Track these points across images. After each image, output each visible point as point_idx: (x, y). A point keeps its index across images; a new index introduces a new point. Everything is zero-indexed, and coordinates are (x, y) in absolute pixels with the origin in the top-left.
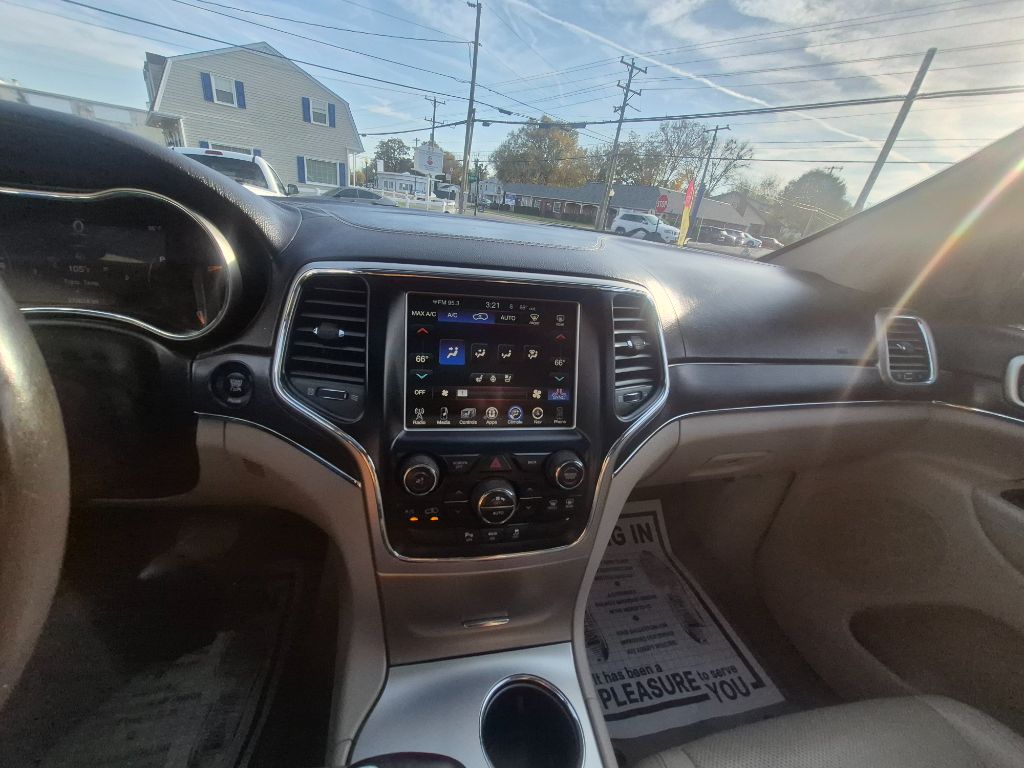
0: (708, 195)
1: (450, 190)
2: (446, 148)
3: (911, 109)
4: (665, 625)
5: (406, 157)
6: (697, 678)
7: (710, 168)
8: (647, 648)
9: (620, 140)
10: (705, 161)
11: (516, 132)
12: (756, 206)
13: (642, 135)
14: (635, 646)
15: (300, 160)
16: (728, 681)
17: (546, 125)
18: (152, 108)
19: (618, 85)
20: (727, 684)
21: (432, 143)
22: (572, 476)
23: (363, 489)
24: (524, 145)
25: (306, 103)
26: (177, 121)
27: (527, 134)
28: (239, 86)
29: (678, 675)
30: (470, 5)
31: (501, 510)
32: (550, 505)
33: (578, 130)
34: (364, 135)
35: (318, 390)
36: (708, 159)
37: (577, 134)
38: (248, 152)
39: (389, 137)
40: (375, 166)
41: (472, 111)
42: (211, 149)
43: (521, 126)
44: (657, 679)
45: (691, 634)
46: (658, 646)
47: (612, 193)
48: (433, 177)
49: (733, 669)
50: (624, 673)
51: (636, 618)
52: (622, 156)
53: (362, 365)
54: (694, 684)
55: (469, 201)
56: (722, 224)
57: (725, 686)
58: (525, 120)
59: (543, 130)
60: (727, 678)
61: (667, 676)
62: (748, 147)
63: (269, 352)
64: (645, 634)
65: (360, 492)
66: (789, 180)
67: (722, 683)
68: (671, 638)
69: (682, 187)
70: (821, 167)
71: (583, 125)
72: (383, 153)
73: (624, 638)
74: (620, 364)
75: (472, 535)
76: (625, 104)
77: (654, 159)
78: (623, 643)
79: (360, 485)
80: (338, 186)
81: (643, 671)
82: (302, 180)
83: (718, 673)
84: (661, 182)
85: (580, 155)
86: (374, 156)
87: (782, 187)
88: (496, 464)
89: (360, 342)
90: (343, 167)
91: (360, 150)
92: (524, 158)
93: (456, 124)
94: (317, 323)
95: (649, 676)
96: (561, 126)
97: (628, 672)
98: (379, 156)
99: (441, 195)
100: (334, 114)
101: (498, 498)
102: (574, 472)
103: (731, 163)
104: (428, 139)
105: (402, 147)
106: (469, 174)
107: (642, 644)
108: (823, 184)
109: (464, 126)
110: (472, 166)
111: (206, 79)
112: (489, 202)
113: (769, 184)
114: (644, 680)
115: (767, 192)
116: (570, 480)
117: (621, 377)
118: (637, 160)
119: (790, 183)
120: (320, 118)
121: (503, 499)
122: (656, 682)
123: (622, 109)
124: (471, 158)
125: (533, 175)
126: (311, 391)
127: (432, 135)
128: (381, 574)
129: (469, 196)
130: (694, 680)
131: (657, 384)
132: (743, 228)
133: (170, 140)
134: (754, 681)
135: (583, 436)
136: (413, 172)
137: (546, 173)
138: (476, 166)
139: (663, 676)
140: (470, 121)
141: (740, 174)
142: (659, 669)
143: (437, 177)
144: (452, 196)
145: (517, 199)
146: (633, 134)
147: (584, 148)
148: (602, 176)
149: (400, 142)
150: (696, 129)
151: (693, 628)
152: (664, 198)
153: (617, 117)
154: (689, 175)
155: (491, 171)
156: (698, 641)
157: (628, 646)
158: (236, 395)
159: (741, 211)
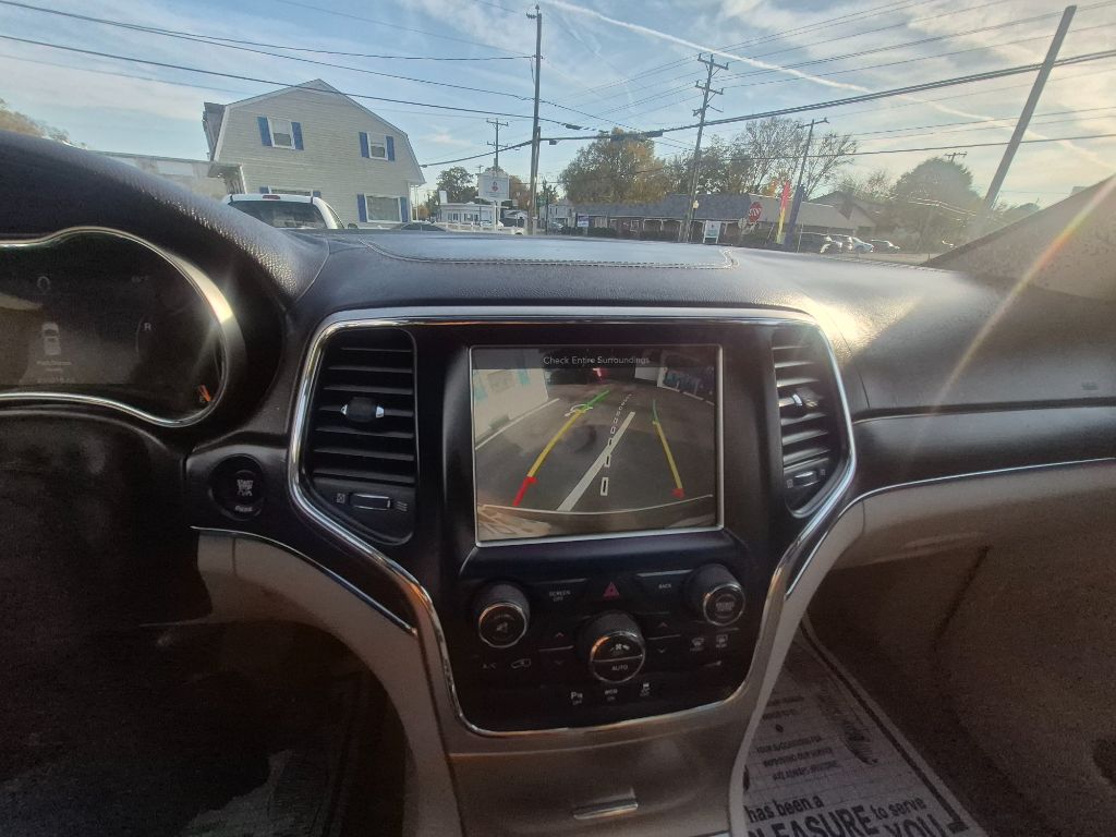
0: (806, 198)
1: (517, 217)
2: (511, 172)
3: (1049, 78)
4: (819, 739)
5: (470, 185)
6: (872, 817)
7: (807, 168)
8: (799, 772)
9: (701, 146)
10: (801, 160)
11: (586, 149)
12: (865, 206)
13: (725, 138)
14: (783, 768)
15: (361, 199)
16: (915, 820)
17: (618, 137)
18: (212, 159)
19: (697, 86)
20: (914, 824)
21: (496, 168)
22: (729, 606)
23: (421, 638)
24: (595, 161)
25: (363, 138)
26: (237, 169)
27: (598, 149)
28: (297, 127)
29: (845, 811)
30: (529, 16)
31: (623, 663)
32: (693, 646)
33: (653, 139)
34: (425, 166)
35: (350, 495)
36: (805, 159)
37: (653, 143)
38: (307, 194)
39: (452, 166)
40: (437, 197)
41: (537, 130)
42: (270, 194)
43: (590, 142)
44: (819, 819)
45: (856, 753)
46: (814, 768)
47: (696, 205)
48: (499, 204)
49: (919, 804)
50: (774, 810)
51: (779, 729)
52: (705, 164)
53: (411, 458)
54: (869, 826)
55: (539, 227)
56: (824, 229)
57: (912, 829)
58: (596, 133)
59: (614, 143)
60: (913, 816)
61: (831, 814)
62: (851, 139)
63: (283, 441)
64: (794, 751)
65: (416, 642)
66: (902, 174)
67: (907, 824)
68: (827, 758)
69: (776, 192)
70: (940, 154)
71: (659, 134)
72: (446, 183)
73: (767, 756)
74: (787, 431)
75: (581, 696)
76: (705, 105)
77: (742, 163)
78: (766, 764)
79: (415, 631)
80: (401, 222)
81: (798, 805)
82: (363, 218)
83: (897, 809)
84: (750, 189)
85: (658, 167)
86: (436, 187)
87: (893, 182)
88: (612, 591)
89: (406, 425)
90: (405, 201)
91: (421, 181)
92: (594, 175)
93: (520, 145)
94: (346, 398)
95: (806, 813)
96: (634, 137)
97: (778, 807)
98: (441, 187)
99: (508, 222)
100: (393, 146)
101: (619, 647)
102: (729, 600)
103: (830, 161)
104: (491, 165)
105: (464, 175)
106: (538, 198)
107: (792, 766)
108: (943, 174)
109: (530, 147)
110: (540, 189)
111: (263, 123)
112: (560, 226)
113: (878, 180)
114: (800, 819)
115: (876, 188)
116: (726, 613)
117: (788, 449)
118: (722, 167)
119: (903, 177)
120: (379, 152)
121: (626, 647)
122: (817, 823)
123: (702, 111)
124: (539, 180)
125: (607, 191)
126: (341, 498)
127: (496, 160)
128: (452, 755)
129: (539, 223)
130: (868, 820)
131: (838, 455)
132: (849, 232)
133: (231, 189)
134: (951, 820)
135: (735, 540)
136: (477, 201)
137: (621, 189)
138: (544, 188)
139: (825, 812)
140: (536, 141)
141: (843, 172)
142: (820, 804)
143: (503, 204)
144: (520, 223)
145: (591, 220)
146: (715, 138)
147: (661, 158)
148: (683, 187)
149: (462, 170)
150: (788, 126)
151: (856, 740)
152: (757, 205)
153: (697, 120)
154: (784, 178)
155: (561, 193)
156: (865, 760)
157: (775, 769)
158: (244, 501)
159: (846, 214)
